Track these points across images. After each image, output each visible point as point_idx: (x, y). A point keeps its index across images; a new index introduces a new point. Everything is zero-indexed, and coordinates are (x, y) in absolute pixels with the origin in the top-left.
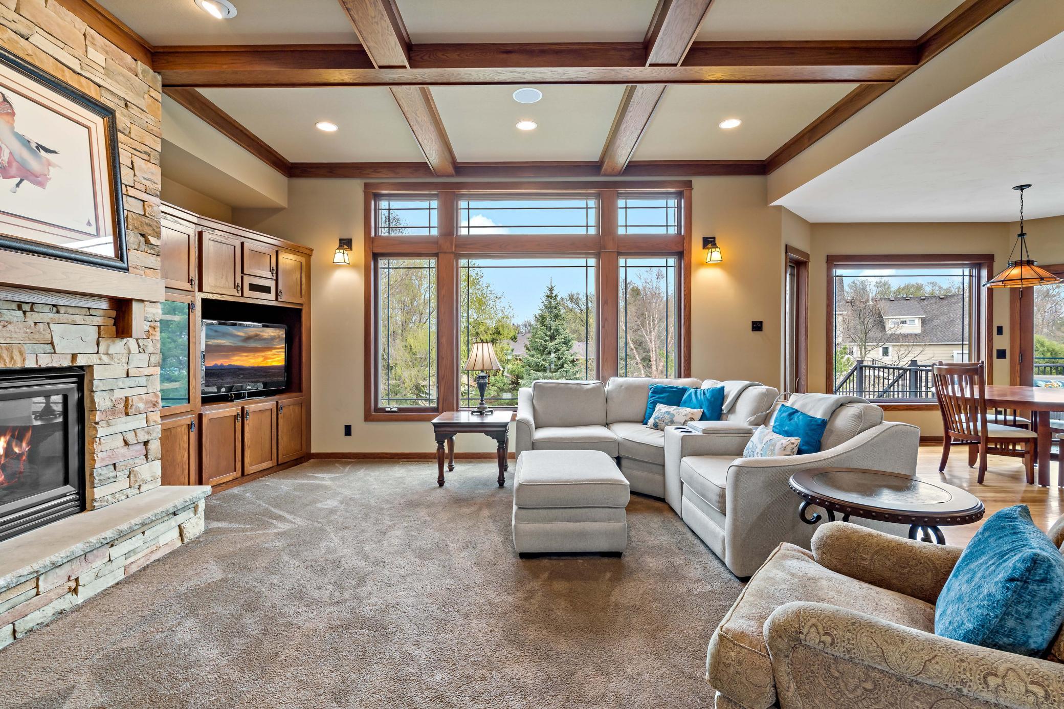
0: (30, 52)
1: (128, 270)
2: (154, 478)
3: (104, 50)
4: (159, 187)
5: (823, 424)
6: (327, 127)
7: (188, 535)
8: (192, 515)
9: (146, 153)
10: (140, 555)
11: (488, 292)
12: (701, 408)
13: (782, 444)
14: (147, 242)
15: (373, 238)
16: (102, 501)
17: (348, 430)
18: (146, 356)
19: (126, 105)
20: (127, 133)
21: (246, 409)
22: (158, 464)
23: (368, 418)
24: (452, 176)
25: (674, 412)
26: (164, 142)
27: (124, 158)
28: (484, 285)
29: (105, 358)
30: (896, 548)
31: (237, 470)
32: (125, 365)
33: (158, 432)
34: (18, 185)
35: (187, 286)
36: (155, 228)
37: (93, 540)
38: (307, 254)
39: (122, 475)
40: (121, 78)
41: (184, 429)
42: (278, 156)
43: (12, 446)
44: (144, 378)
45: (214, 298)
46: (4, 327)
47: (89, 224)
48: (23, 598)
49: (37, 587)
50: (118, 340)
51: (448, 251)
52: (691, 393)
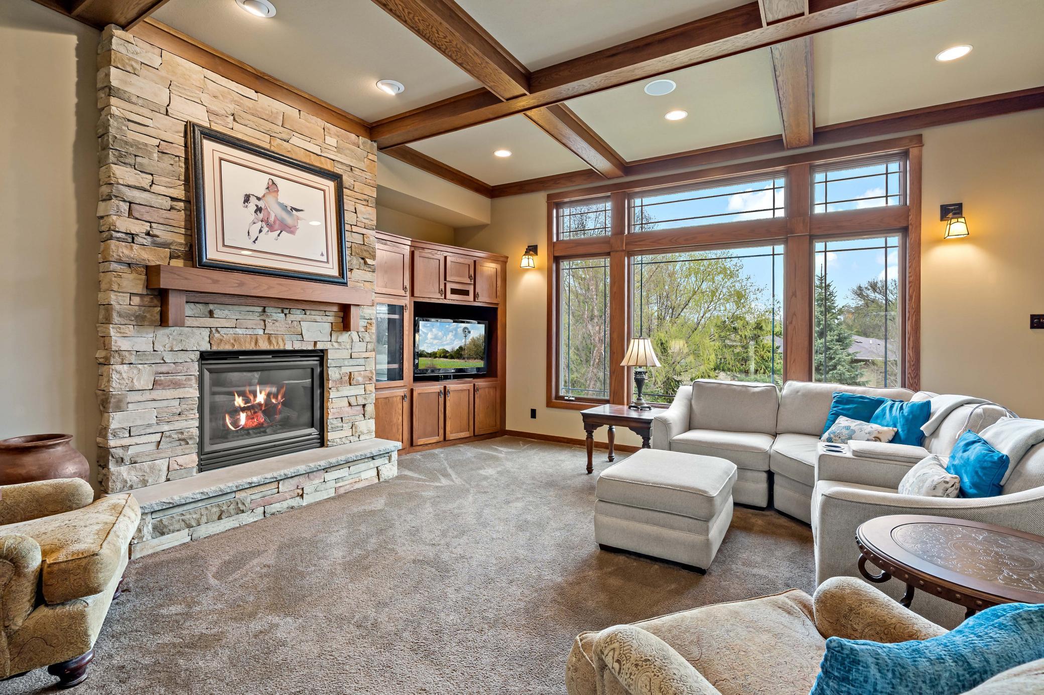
0: (290, 149)
1: (346, 284)
2: (369, 432)
3: (336, 135)
4: (375, 223)
5: (1003, 462)
6: (503, 154)
7: (383, 476)
8: (387, 462)
9: (365, 200)
10: (347, 482)
11: (749, 284)
12: (895, 426)
13: (933, 480)
14: (365, 263)
15: (554, 243)
16: (333, 442)
17: (533, 414)
18: (365, 344)
19: (351, 169)
20: (352, 188)
21: (447, 388)
22: (373, 422)
23: (549, 404)
24: (622, 177)
25: (856, 428)
26: (379, 188)
27: (348, 205)
28: (744, 278)
29: (336, 345)
30: (893, 626)
31: (440, 434)
32: (350, 350)
33: (373, 399)
34: (279, 235)
35: (402, 293)
36: (371, 253)
37: (312, 465)
38: (503, 261)
39: (347, 426)
40: (348, 151)
41: (399, 399)
42: (480, 183)
43: (270, 398)
44: (363, 360)
45: (424, 301)
46: (273, 323)
47: (322, 255)
48: (269, 492)
49: (278, 488)
50: (344, 333)
51: (618, 249)
52: (885, 407)
